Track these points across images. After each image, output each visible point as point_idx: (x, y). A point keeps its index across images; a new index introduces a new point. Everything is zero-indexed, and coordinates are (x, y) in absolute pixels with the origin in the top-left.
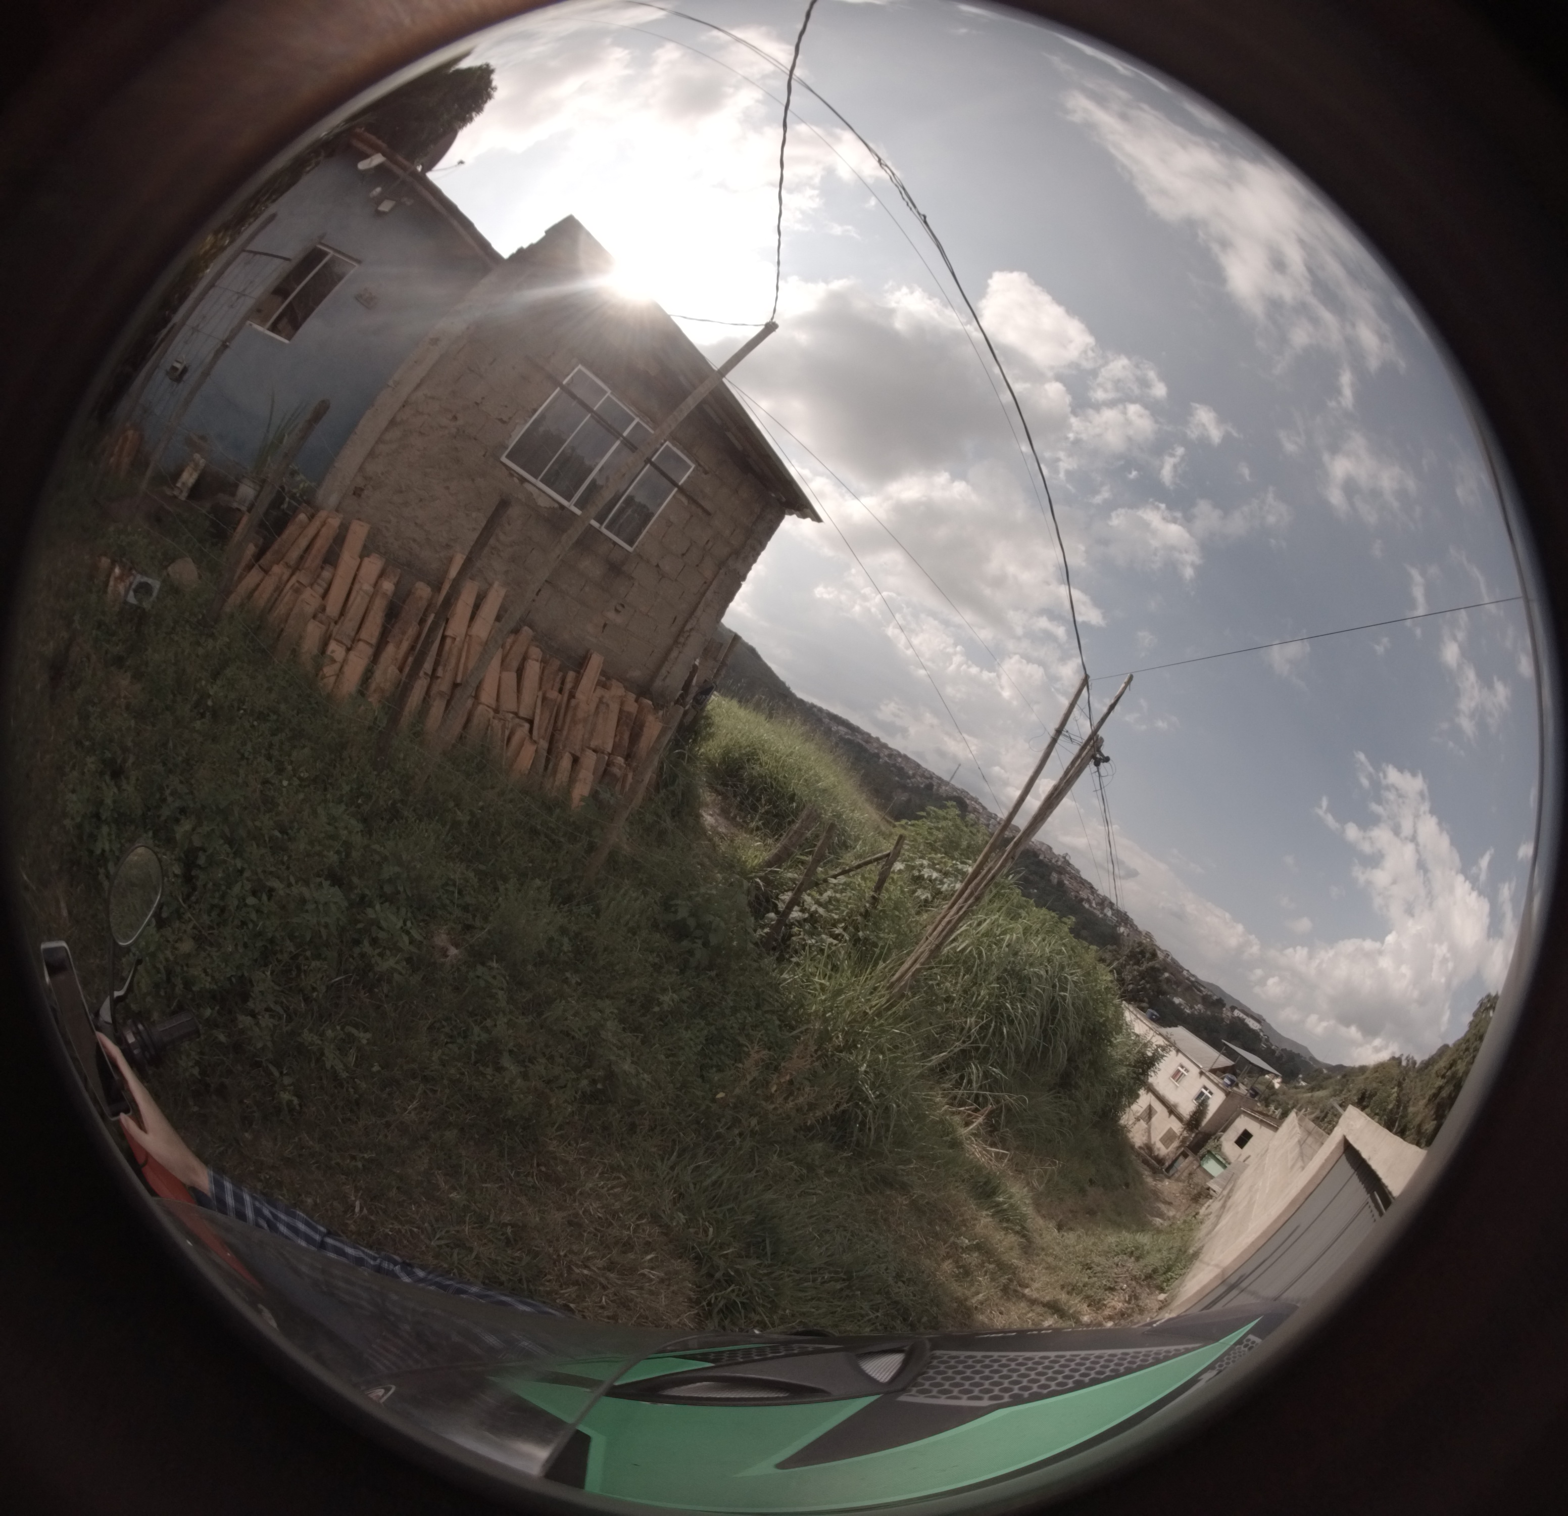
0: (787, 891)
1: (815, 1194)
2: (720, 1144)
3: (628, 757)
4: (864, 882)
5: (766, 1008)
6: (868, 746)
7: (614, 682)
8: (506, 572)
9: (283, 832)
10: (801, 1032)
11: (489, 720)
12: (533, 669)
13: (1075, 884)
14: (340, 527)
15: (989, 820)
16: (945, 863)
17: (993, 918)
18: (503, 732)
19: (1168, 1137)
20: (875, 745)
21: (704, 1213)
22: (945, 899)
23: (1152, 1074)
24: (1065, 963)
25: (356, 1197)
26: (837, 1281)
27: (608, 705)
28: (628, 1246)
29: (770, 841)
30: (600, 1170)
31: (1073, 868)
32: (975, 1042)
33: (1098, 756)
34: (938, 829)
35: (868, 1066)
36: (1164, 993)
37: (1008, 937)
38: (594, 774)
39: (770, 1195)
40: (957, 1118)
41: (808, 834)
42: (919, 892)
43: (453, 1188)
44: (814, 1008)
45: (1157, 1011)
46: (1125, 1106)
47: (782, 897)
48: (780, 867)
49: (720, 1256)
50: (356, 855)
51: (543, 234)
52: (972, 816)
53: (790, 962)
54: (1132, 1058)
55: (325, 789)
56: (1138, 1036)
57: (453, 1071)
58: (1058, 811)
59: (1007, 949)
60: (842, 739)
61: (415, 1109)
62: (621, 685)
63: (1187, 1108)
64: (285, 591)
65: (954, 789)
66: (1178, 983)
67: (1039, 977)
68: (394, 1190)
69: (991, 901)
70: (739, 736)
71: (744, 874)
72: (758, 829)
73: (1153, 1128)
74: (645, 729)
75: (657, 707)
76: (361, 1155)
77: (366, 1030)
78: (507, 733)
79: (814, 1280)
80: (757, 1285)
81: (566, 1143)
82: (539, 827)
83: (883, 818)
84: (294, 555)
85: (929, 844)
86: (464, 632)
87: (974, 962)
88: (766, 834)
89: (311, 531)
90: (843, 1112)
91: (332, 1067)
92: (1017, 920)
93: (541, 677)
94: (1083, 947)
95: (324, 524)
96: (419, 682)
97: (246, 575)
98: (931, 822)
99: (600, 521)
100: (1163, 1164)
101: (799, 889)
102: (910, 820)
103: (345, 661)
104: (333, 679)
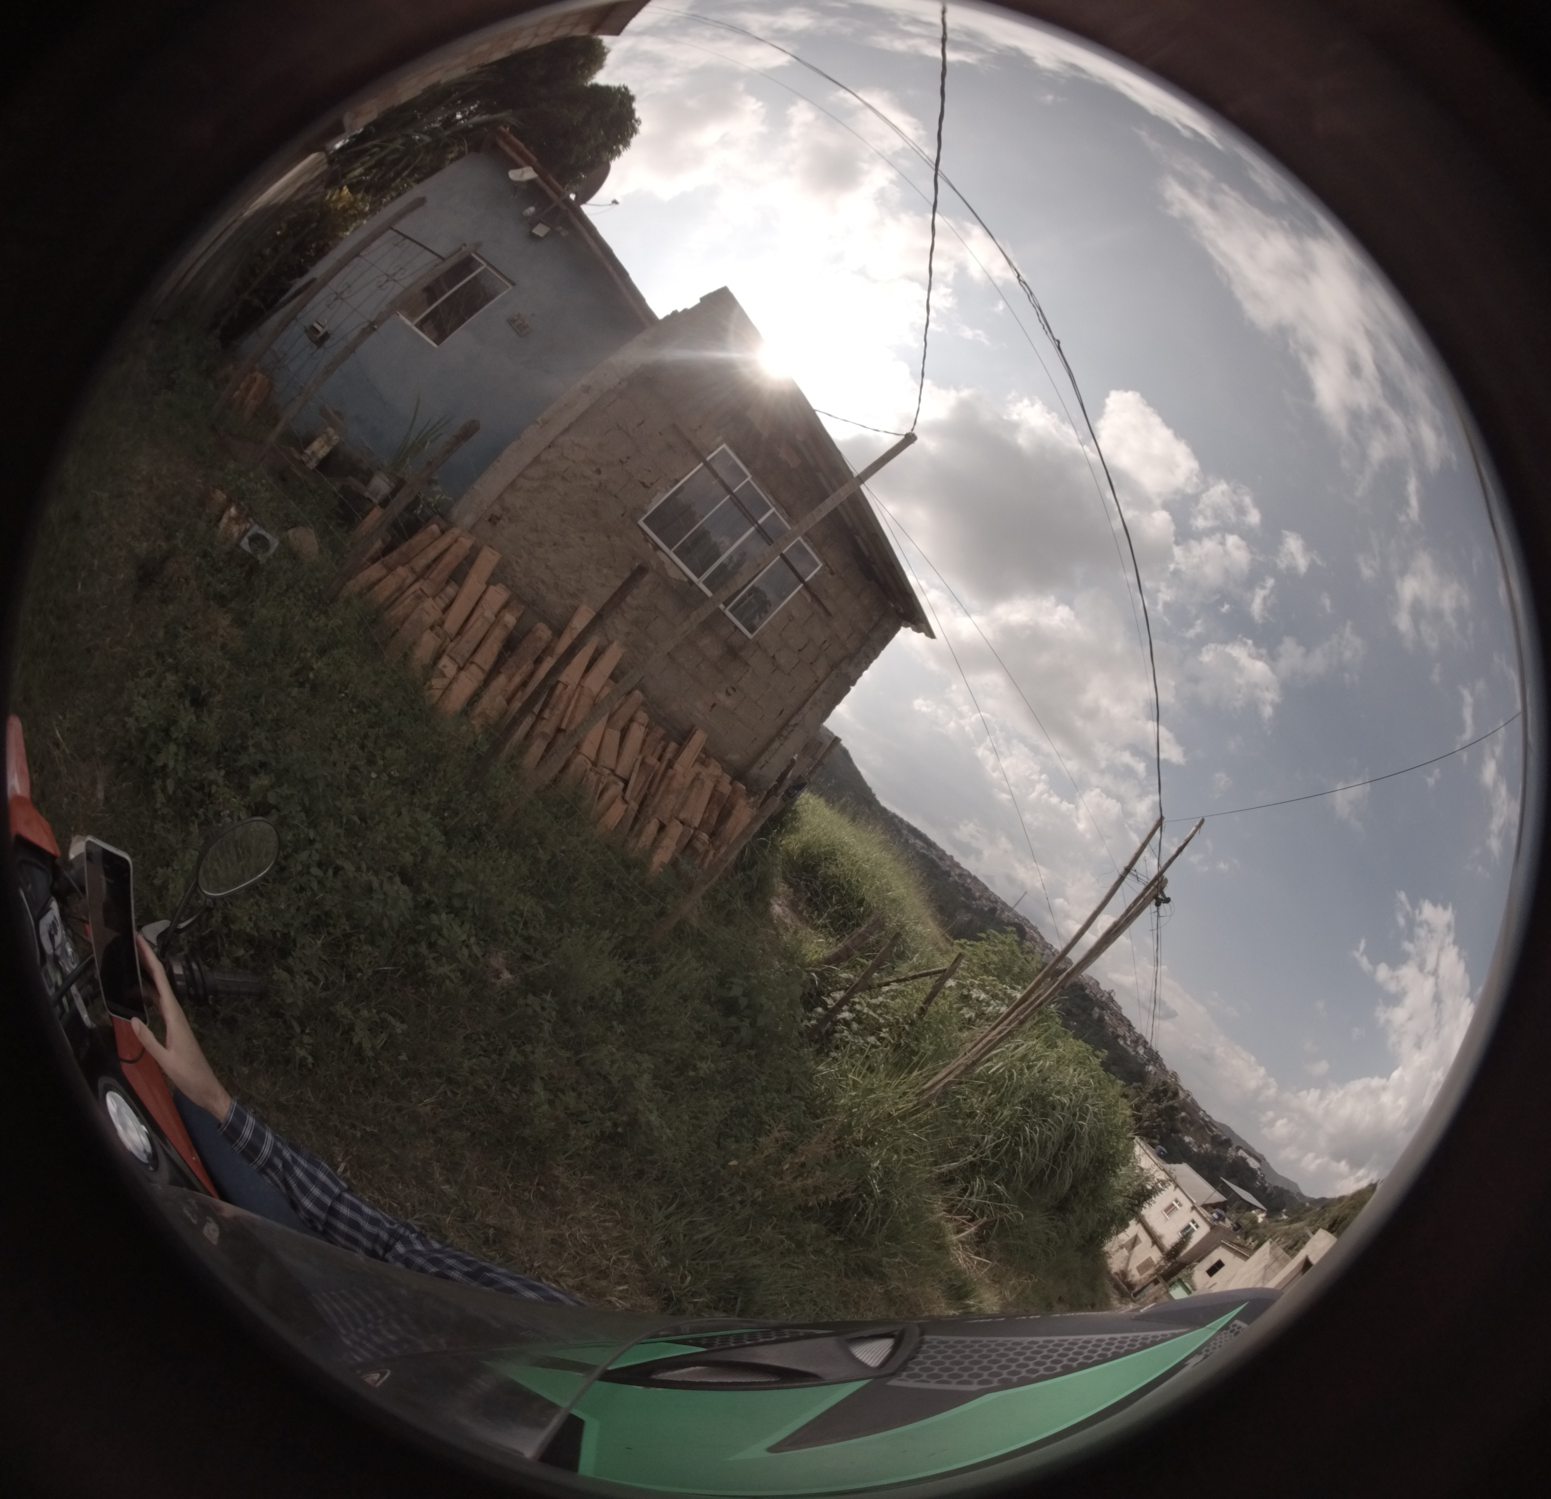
0: (840, 990)
1: (797, 1268)
2: (720, 1206)
3: (713, 835)
4: (916, 993)
5: (797, 1093)
6: (940, 863)
8: (628, 634)
9: (363, 819)
10: (825, 1122)
11: (586, 771)
12: (637, 733)
13: (1115, 1021)
14: (471, 549)
15: (1044, 950)
16: (995, 986)
17: (1031, 1043)
18: (597, 786)
19: (1145, 1265)
20: (948, 863)
21: (687, 1262)
22: (988, 1020)
23: (1147, 1206)
24: (1090, 1095)
25: (343, 1160)
27: (703, 783)
28: (603, 1274)
29: (831, 940)
30: (597, 1203)
31: (1116, 1004)
32: (988, 1157)
33: (1160, 896)
34: (994, 953)
35: (880, 1164)
36: (1177, 1131)
37: (1041, 1062)
38: (677, 844)
39: (755, 1260)
40: (950, 1225)
41: (872, 939)
43: (448, 1181)
44: (842, 1101)
45: (1167, 1148)
46: (1113, 1234)
47: (833, 994)
48: (837, 966)
49: (690, 1303)
50: (432, 862)
51: (698, 301)
52: (1028, 944)
53: (828, 1056)
54: (1133, 1190)
55: (413, 793)
56: (1142, 1169)
57: (480, 1081)
58: (1113, 948)
59: (1038, 1075)
60: (918, 853)
61: (432, 1103)
62: (717, 764)
63: (1171, 1239)
64: (407, 594)
65: (1017, 916)
66: (1192, 1123)
67: (1063, 1105)
68: (387, 1166)
69: (1032, 1028)
70: (821, 834)
71: (802, 966)
72: (825, 926)
73: (1133, 1255)
74: (735, 813)
75: (750, 793)
76: (363, 1127)
77: (403, 1022)
78: (601, 787)
81: (571, 1172)
82: (615, 882)
83: (943, 935)
84: (421, 563)
85: (984, 966)
86: (577, 682)
87: (1003, 1085)
88: (830, 933)
89: (442, 545)
90: (846, 1200)
91: (360, 1043)
92: (1053, 1048)
93: (644, 742)
94: (1110, 1081)
95: (456, 541)
96: (527, 720)
97: (369, 566)
98: (989, 945)
99: (726, 604)
100: (1133, 1289)
101: (853, 990)
102: (969, 940)
103: (454, 679)
104: (439, 692)
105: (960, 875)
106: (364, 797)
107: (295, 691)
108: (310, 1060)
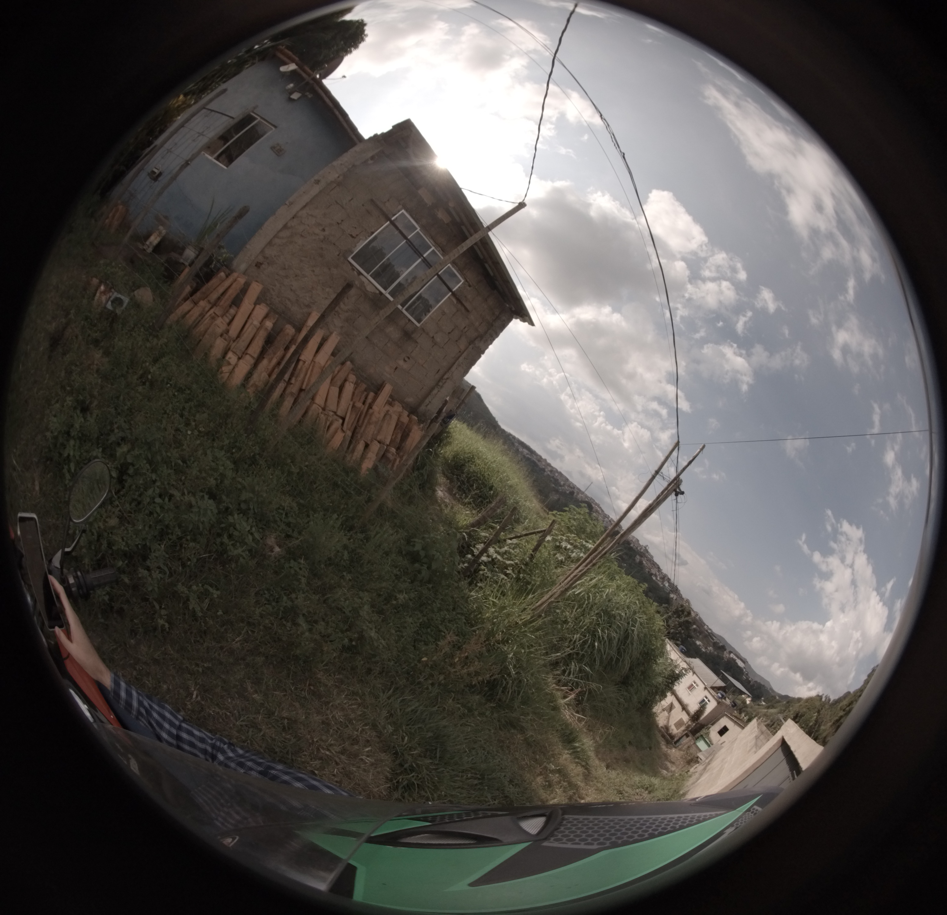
0: (481, 543)
1: (470, 726)
2: (419, 688)
3: (398, 449)
4: (528, 545)
5: (459, 611)
6: (541, 464)
8: (342, 327)
9: (184, 462)
10: (478, 629)
11: (319, 413)
12: (349, 388)
13: (649, 564)
14: (244, 284)
15: (606, 520)
16: (575, 541)
17: (600, 577)
18: (326, 423)
19: (679, 724)
20: (544, 464)
21: (404, 728)
22: (572, 561)
23: (677, 684)
24: (637, 611)
26: (475, 778)
27: (391, 416)
28: (355, 741)
29: (474, 512)
30: (346, 693)
31: (650, 554)
32: (577, 650)
33: (678, 490)
34: (574, 520)
35: (514, 655)
36: (691, 637)
37: (607, 590)
38: (376, 456)
39: (444, 723)
40: (559, 693)
41: (499, 511)
42: (558, 555)
43: (256, 692)
44: (487, 615)
45: (685, 647)
46: (658, 701)
47: (477, 546)
48: (478, 528)
49: (409, 755)
50: (227, 482)
52: (594, 514)
53: (476, 586)
54: (667, 673)
55: (214, 440)
56: (672, 660)
57: (267, 621)
58: (648, 520)
59: (605, 597)
60: (524, 456)
61: (240, 641)
62: (401, 405)
63: (693, 707)
64: (206, 317)
65: (587, 497)
66: (701, 632)
67: (621, 616)
68: (219, 688)
69: (601, 568)
70: (465, 446)
71: (457, 529)
72: (470, 503)
73: (671, 716)
74: (411, 434)
75: (420, 421)
76: (202, 664)
77: (217, 590)
78: (328, 423)
79: (462, 777)
80: (427, 774)
81: (328, 674)
82: (339, 483)
83: (542, 508)
84: (214, 297)
85: (568, 528)
86: (311, 358)
87: (584, 602)
88: (473, 507)
89: (226, 284)
90: (495, 680)
91: (194, 609)
92: (613, 580)
93: (353, 394)
94: (649, 603)
95: (235, 281)
96: (280, 385)
97: (183, 304)
98: (571, 514)
99: (403, 306)
100: (673, 739)
101: (489, 543)
102: (559, 511)
103: (236, 365)
104: (227, 374)
105: (551, 471)
106: (184, 447)
107: (140, 388)
108: (167, 625)
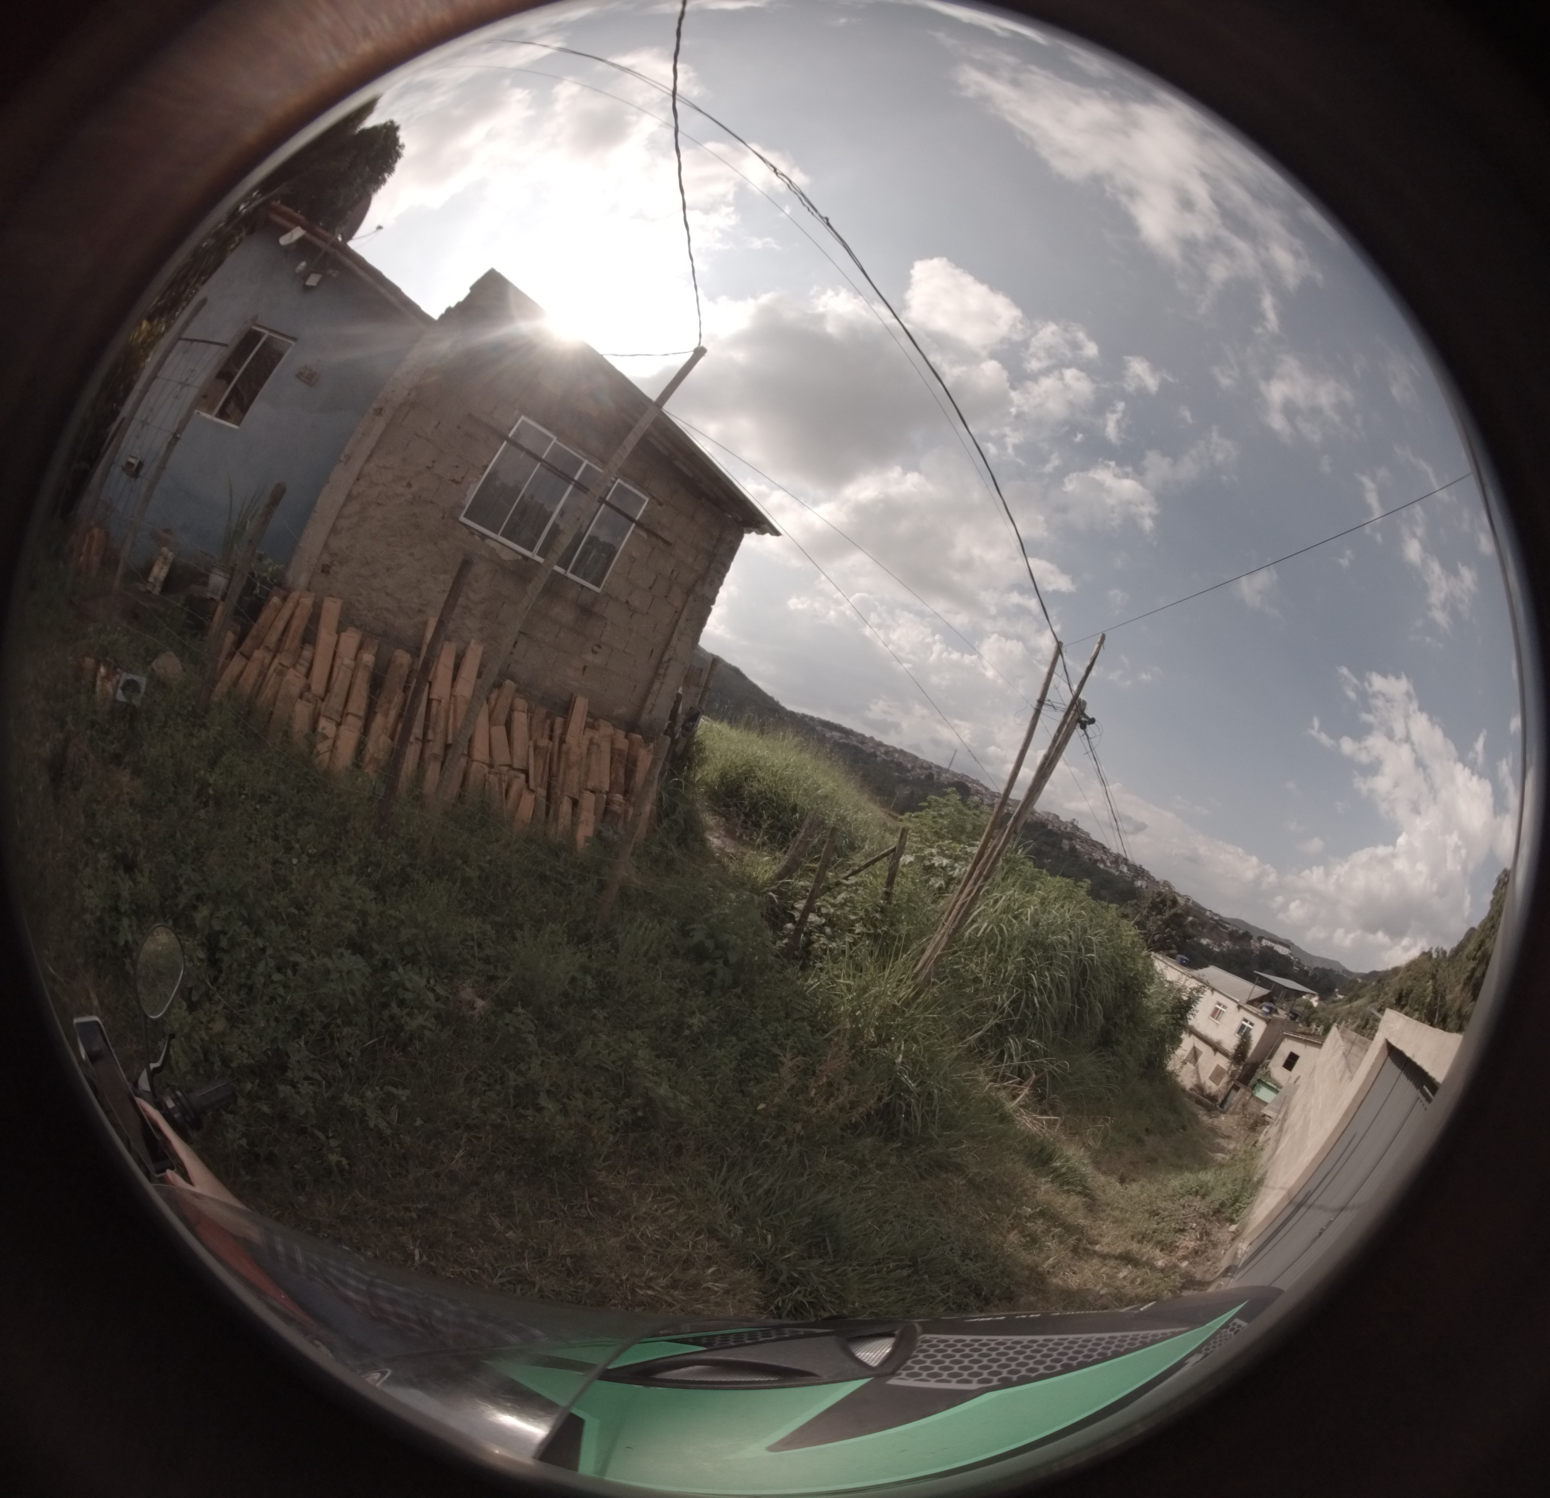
0: (800, 900)
2: (768, 1153)
3: (626, 793)
4: (876, 879)
5: (796, 1015)
6: (863, 747)
7: (602, 722)
8: (481, 630)
10: (833, 1034)
11: (485, 775)
13: (1086, 847)
14: (313, 606)
15: (988, 797)
16: (954, 849)
17: (1009, 893)
18: (500, 786)
19: (1217, 1074)
20: (870, 744)
21: (760, 1222)
22: (958, 883)
23: (1191, 1017)
24: (1088, 925)
26: (903, 1268)
27: (599, 746)
28: (688, 1263)
29: (778, 854)
30: (652, 1194)
31: (1083, 832)
32: (1009, 1015)
33: (1083, 719)
34: (941, 816)
35: (904, 1057)
36: (1191, 937)
37: (1026, 909)
38: (595, 814)
39: (824, 1196)
40: (1003, 1094)
41: (814, 842)
43: (509, 1228)
44: (842, 1009)
45: (1186, 955)
46: (1169, 1053)
47: (796, 906)
48: (791, 878)
50: (373, 922)
51: (468, 291)
52: (975, 798)
53: (814, 968)
54: (1168, 1006)
55: (335, 863)
56: (1171, 983)
57: (494, 1117)
59: (1027, 922)
60: (836, 744)
61: (462, 1157)
62: (609, 724)
63: (1231, 1042)
64: (269, 674)
65: (951, 774)
66: (1203, 925)
67: (1063, 943)
69: (1004, 879)
70: (734, 756)
71: (756, 889)
72: (764, 844)
73: (1200, 1068)
74: (639, 764)
75: (647, 740)
76: (415, 1206)
77: (404, 1088)
78: (504, 786)
80: (822, 1283)
81: (615, 1172)
82: (548, 873)
83: (888, 814)
84: (273, 638)
85: (936, 832)
86: (449, 693)
87: (996, 942)
88: (772, 848)
89: (286, 613)
90: (887, 1105)
91: (376, 1126)
92: (1032, 892)
93: (530, 726)
94: (1102, 907)
95: (297, 604)
96: (411, 747)
97: (228, 665)
98: (934, 811)
99: (565, 567)
100: (1216, 1101)
101: (811, 897)
102: (913, 812)
103: (337, 737)
104: (327, 755)
105: (887, 753)
106: (293, 886)
107: (202, 813)
108: (344, 1162)
